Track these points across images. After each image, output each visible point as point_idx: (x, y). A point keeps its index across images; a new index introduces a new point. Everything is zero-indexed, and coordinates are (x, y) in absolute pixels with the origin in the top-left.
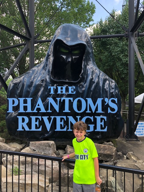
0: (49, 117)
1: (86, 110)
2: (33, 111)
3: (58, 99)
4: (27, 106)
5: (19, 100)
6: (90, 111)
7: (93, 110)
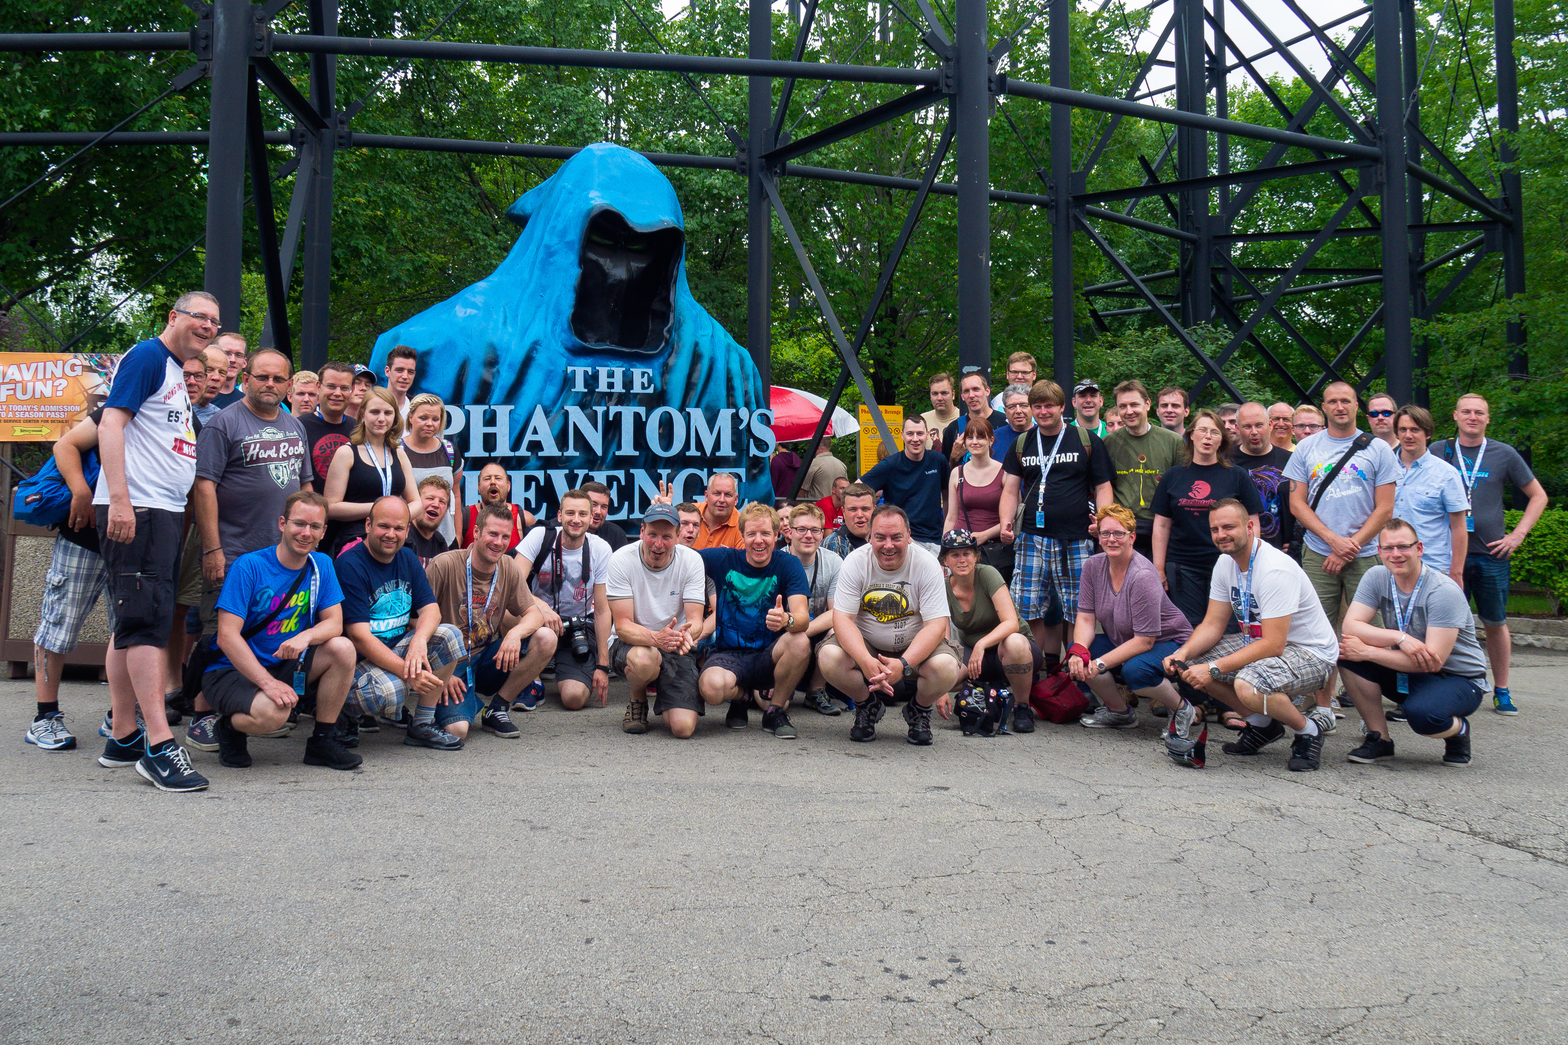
0: (572, 472)
1: (687, 446)
2: (517, 454)
3: (600, 410)
4: (494, 435)
5: (468, 415)
6: (697, 449)
7: (708, 449)
